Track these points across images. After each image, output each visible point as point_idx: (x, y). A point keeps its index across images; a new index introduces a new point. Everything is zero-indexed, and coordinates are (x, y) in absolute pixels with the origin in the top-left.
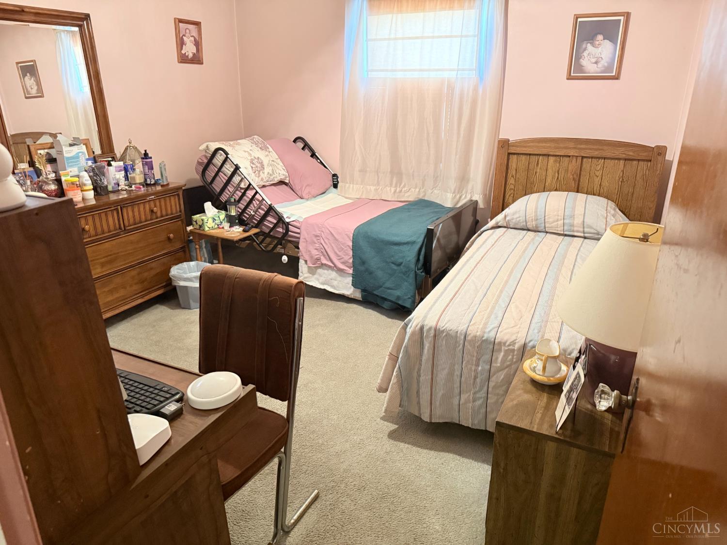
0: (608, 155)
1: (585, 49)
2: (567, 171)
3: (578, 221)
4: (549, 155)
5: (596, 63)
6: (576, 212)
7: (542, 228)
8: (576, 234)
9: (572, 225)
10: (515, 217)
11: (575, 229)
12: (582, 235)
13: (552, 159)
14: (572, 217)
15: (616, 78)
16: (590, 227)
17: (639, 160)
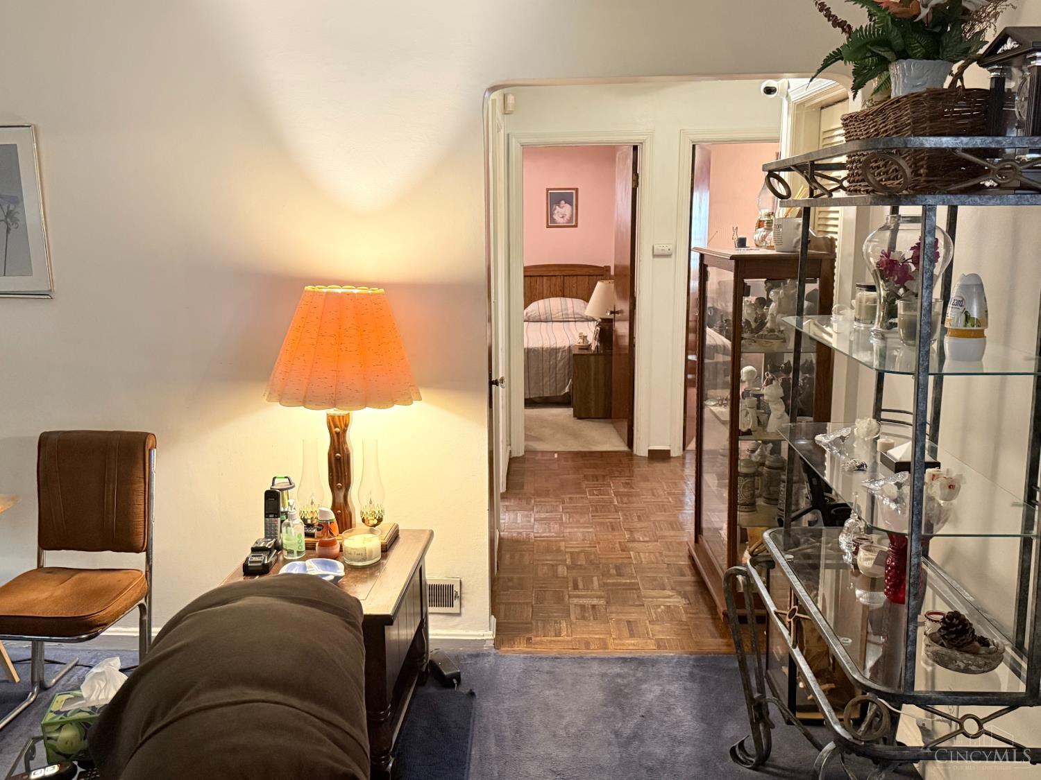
0: (579, 273)
1: (555, 209)
2: (555, 285)
3: (570, 311)
4: (543, 276)
5: (563, 217)
6: (569, 306)
7: (550, 319)
8: (570, 320)
9: (567, 315)
10: (533, 313)
11: (570, 316)
12: (574, 320)
13: (545, 278)
14: (567, 309)
15: (576, 226)
16: (578, 314)
17: (597, 275)
